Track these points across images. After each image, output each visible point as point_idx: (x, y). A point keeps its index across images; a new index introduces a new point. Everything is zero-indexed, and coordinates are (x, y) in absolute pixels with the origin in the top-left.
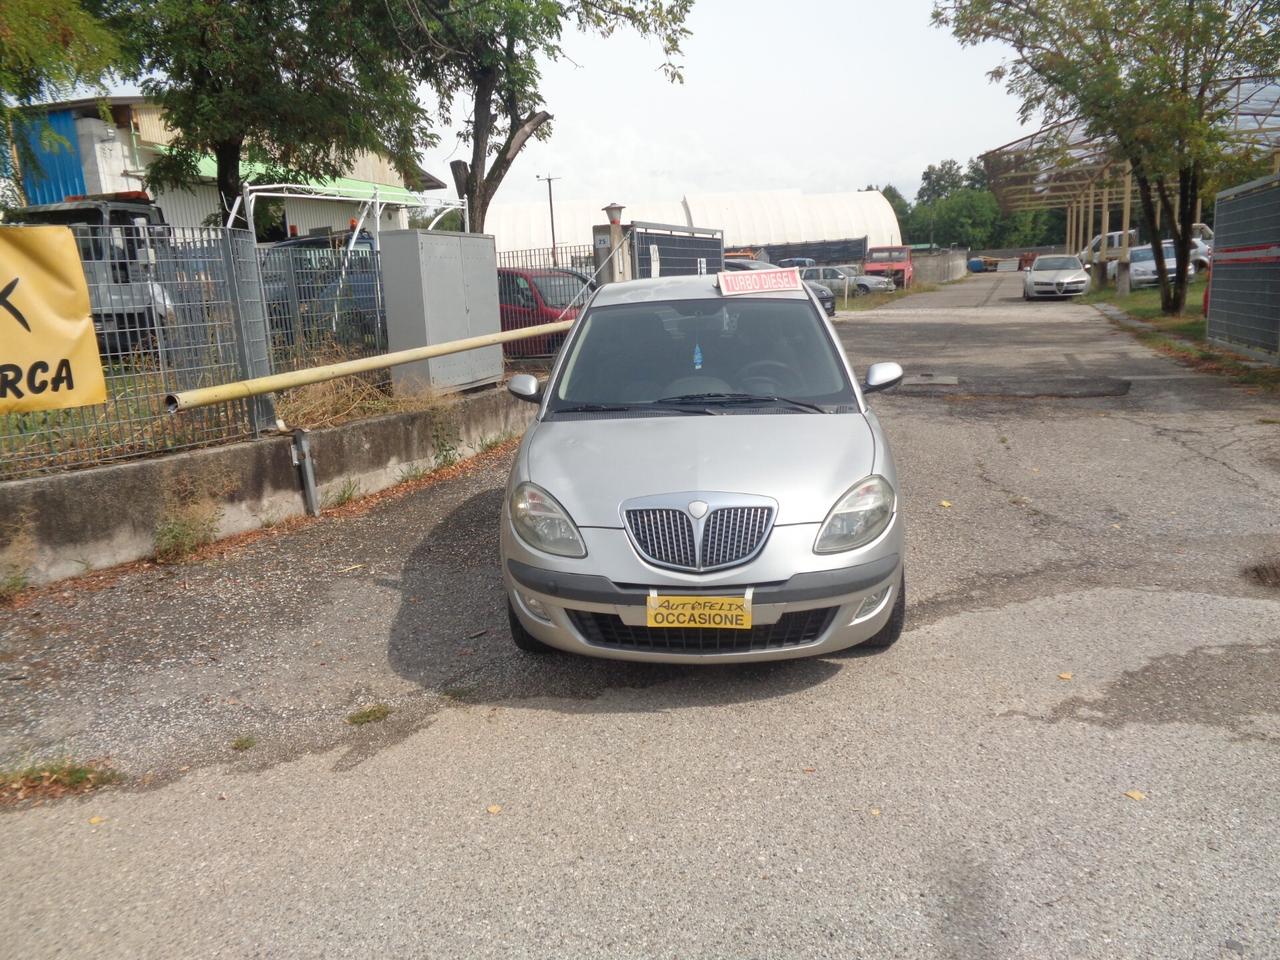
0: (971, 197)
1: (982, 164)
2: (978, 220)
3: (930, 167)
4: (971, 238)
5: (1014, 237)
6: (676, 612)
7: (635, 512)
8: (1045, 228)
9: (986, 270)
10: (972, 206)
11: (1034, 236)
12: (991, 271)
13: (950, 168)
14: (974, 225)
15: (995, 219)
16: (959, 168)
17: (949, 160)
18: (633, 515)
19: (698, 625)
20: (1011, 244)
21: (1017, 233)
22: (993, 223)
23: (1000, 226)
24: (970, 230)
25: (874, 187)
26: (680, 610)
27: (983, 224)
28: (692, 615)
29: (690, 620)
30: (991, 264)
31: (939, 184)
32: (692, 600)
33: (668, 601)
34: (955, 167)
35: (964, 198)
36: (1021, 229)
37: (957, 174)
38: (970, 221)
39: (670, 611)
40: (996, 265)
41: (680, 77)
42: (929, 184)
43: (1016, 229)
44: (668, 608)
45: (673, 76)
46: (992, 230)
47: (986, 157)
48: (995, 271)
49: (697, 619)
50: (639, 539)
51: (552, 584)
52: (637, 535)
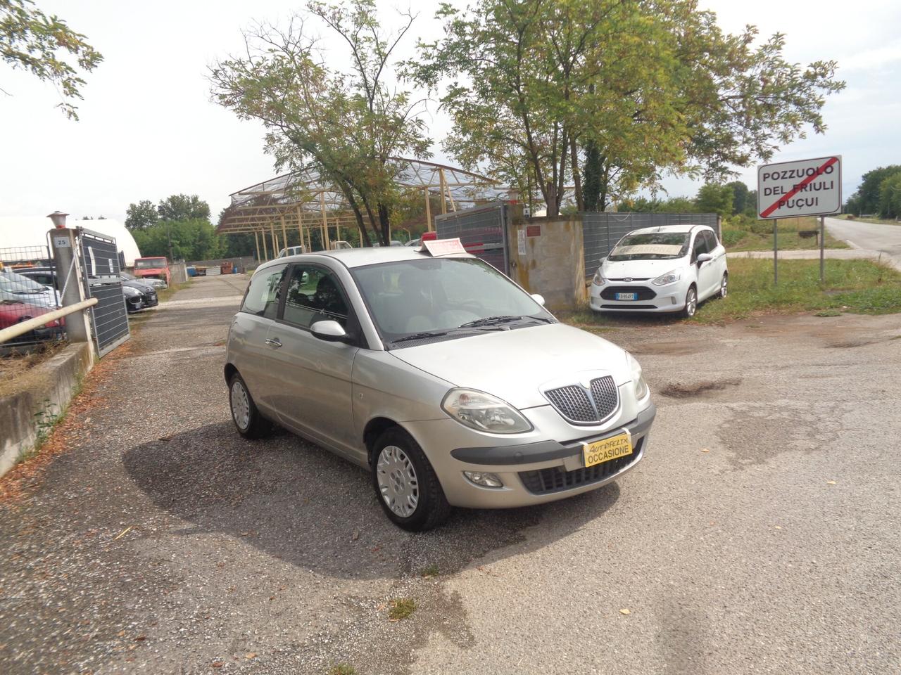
0: (176, 226)
1: (170, 204)
2: (183, 241)
3: (132, 205)
4: (180, 254)
5: (209, 253)
6: (598, 453)
7: (550, 392)
8: (227, 246)
9: (198, 275)
10: (179, 232)
11: (221, 252)
12: (201, 275)
13: (147, 206)
14: (181, 244)
15: (195, 240)
16: (153, 206)
17: (145, 200)
18: (551, 394)
19: (609, 459)
20: (208, 258)
21: (210, 250)
22: (193, 243)
23: (199, 245)
24: (179, 248)
25: (90, 218)
26: (599, 452)
27: (187, 244)
28: (605, 453)
29: (605, 457)
30: (201, 271)
31: (140, 217)
32: (604, 442)
33: (593, 446)
34: (151, 206)
35: (172, 226)
36: (213, 247)
37: (152, 210)
38: (178, 242)
39: (596, 453)
40: (205, 271)
41: (75, 116)
42: (133, 217)
43: (210, 247)
44: (594, 451)
45: (70, 113)
46: (194, 248)
47: (173, 199)
48: (205, 275)
49: (608, 455)
50: (562, 410)
51: (518, 455)
52: (559, 407)
